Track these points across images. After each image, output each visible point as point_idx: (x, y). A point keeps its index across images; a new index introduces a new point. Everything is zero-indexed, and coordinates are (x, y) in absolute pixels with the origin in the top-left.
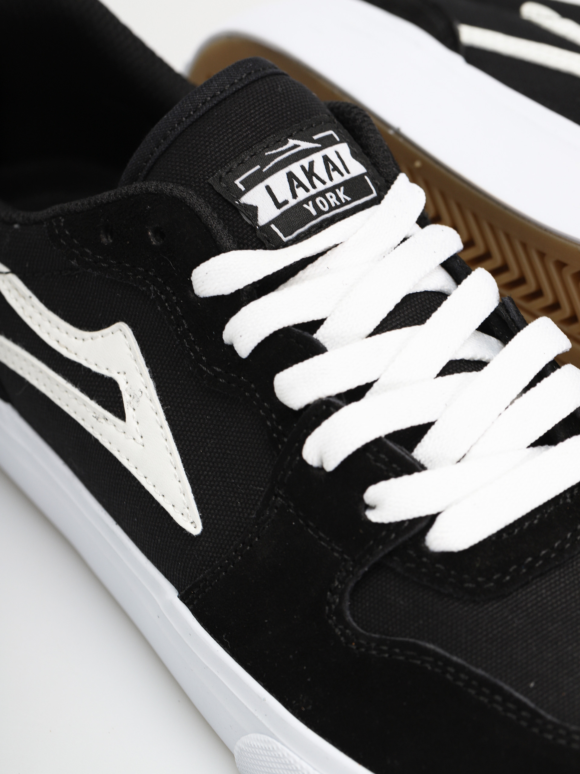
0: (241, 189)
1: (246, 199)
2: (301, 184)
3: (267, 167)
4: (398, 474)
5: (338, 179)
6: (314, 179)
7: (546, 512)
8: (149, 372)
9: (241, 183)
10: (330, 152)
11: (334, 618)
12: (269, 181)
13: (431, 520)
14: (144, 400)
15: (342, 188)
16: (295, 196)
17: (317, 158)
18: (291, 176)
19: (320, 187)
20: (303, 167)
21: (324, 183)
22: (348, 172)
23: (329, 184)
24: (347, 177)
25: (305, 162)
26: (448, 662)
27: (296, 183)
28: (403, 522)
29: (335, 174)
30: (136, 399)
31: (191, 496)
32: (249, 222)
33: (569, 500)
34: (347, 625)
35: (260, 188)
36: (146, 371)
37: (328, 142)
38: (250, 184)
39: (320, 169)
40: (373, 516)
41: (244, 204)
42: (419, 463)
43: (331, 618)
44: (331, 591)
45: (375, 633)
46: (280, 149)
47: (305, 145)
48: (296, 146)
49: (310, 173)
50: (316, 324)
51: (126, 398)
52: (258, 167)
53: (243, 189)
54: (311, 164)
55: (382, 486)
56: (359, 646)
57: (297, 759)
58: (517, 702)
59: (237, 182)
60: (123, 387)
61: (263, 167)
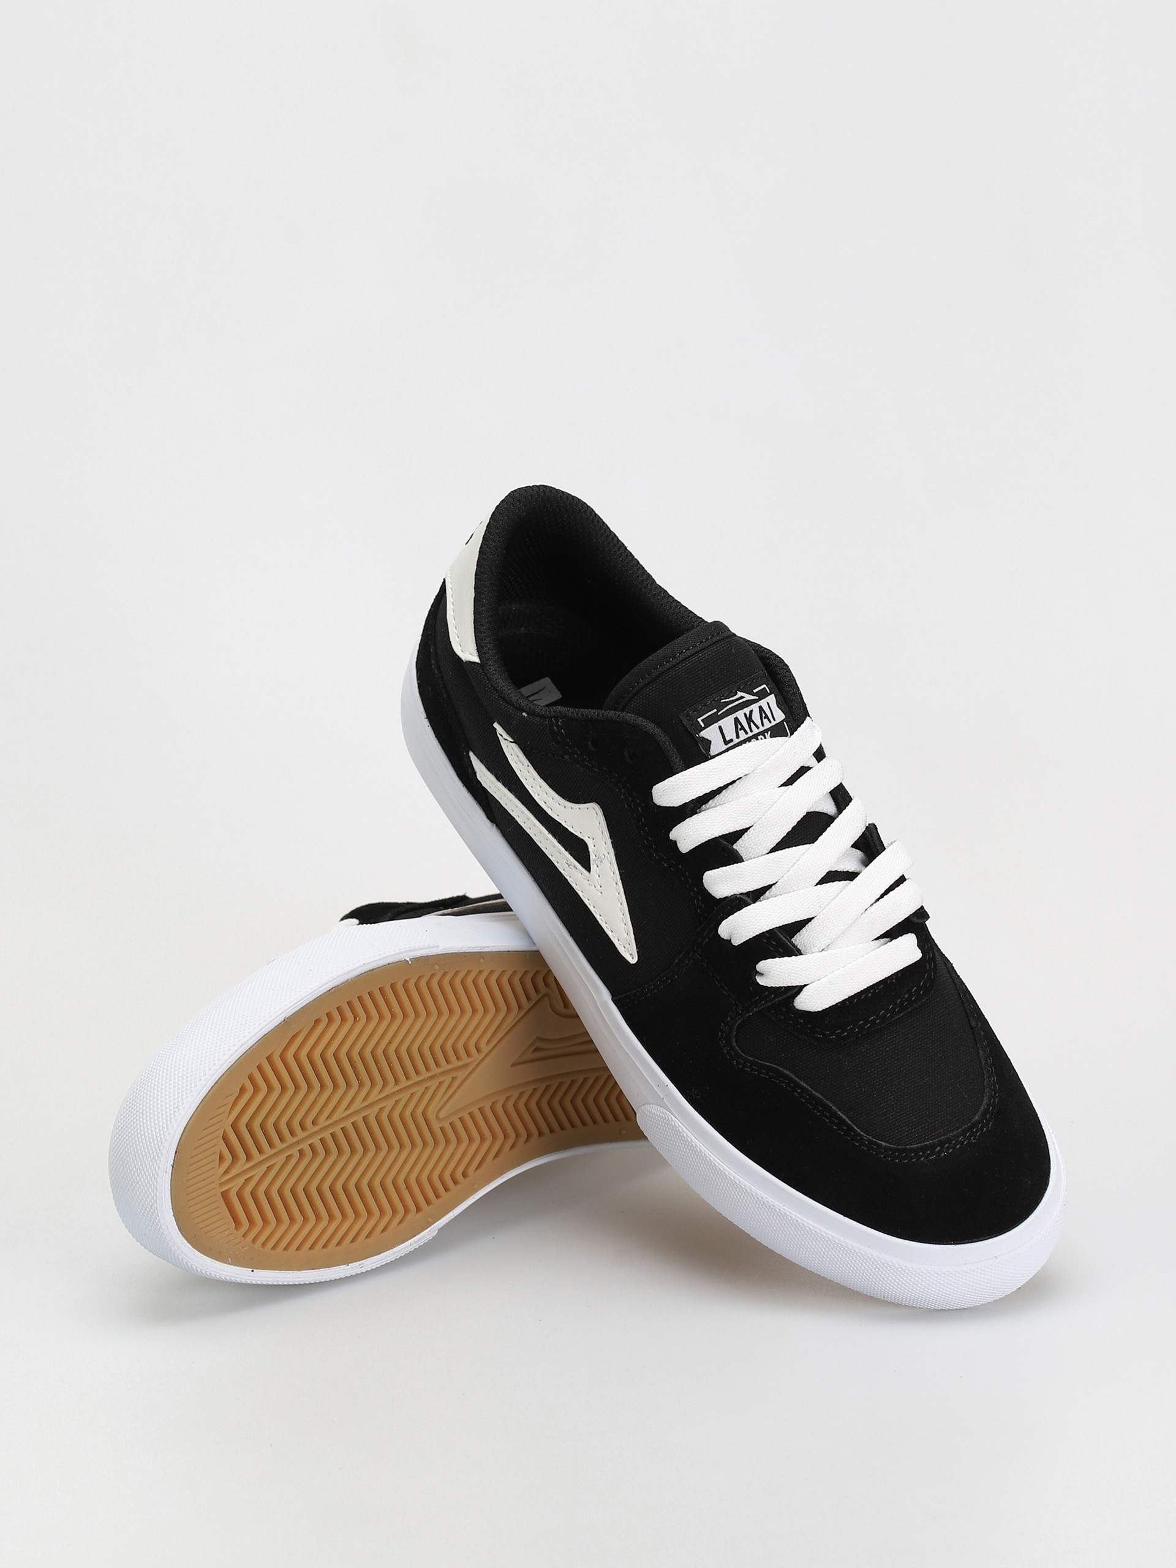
0: (701, 726)
1: (704, 734)
2: (743, 728)
3: (722, 712)
4: (781, 956)
5: (767, 725)
6: (752, 723)
7: (878, 989)
8: (612, 842)
9: (702, 720)
10: (763, 703)
11: (724, 1042)
12: (721, 723)
13: (800, 988)
14: (606, 863)
15: (769, 732)
16: (738, 737)
17: (755, 707)
18: (737, 720)
19: (756, 731)
20: (745, 714)
21: (758, 728)
22: (774, 720)
23: (762, 729)
24: (774, 723)
25: (747, 710)
26: (797, 1085)
27: (739, 727)
28: (780, 988)
29: (765, 721)
30: (600, 860)
31: (633, 936)
32: (704, 751)
33: (894, 981)
34: (732, 1048)
35: (715, 726)
36: (609, 842)
37: (762, 695)
38: (709, 722)
39: (756, 717)
40: (761, 981)
41: (702, 737)
42: (796, 947)
43: (722, 1041)
44: (724, 1023)
45: (750, 1057)
46: (731, 699)
47: (748, 697)
48: (742, 697)
49: (749, 720)
50: (738, 835)
51: (592, 857)
52: (715, 710)
53: (703, 726)
54: (751, 712)
55: (769, 962)
56: (738, 1063)
57: (685, 1130)
58: (840, 1118)
59: (699, 720)
60: (591, 849)
61: (718, 711)
